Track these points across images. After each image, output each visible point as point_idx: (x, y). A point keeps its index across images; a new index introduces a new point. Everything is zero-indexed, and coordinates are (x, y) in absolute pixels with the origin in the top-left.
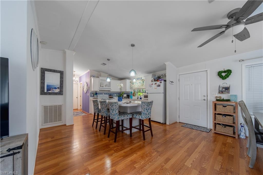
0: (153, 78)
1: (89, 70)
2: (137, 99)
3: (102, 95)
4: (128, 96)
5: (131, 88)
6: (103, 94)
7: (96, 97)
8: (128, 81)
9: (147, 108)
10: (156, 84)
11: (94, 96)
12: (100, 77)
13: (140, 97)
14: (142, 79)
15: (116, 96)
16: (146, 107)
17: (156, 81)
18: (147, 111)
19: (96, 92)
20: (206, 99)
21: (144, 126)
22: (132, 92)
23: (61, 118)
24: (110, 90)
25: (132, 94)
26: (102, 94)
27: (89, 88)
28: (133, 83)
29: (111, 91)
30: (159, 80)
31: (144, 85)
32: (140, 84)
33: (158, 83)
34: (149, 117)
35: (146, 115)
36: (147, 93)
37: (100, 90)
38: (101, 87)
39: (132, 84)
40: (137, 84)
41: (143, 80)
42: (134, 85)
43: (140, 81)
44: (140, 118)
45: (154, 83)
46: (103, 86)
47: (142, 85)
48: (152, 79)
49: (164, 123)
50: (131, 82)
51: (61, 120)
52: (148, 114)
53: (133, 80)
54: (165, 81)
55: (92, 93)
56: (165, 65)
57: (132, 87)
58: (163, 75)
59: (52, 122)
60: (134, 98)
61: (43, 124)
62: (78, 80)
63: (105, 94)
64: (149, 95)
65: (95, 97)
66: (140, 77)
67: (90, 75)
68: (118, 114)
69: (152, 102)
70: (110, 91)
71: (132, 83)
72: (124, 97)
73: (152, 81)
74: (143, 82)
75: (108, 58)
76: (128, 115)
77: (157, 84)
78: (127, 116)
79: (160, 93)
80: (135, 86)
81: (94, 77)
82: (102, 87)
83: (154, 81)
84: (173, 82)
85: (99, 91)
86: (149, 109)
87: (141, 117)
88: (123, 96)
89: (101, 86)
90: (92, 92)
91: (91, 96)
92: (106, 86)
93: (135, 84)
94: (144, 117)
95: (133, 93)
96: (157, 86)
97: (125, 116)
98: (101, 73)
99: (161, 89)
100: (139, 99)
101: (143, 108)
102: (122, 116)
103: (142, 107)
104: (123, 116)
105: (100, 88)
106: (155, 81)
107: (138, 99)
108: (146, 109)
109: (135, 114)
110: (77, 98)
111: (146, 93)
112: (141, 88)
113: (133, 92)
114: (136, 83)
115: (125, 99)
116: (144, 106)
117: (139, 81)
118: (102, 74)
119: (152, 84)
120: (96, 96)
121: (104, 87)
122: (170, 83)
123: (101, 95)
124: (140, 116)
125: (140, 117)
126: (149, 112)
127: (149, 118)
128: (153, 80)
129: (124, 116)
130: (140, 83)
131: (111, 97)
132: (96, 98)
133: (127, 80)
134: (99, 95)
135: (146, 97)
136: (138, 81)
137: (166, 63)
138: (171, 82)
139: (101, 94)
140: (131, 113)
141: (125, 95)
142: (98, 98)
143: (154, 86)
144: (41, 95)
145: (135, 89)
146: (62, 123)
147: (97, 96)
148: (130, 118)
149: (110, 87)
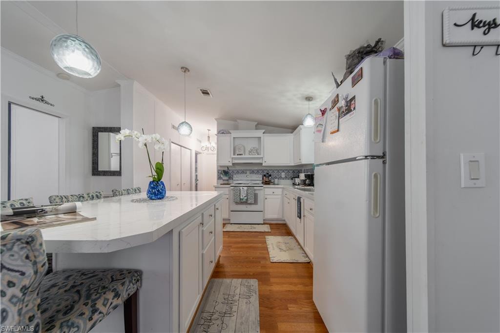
3: (246, 175)
6: (248, 172)
7: (227, 180)
8: (305, 131)
10: (335, 102)
12: (232, 132)
15: (286, 178)
19: (228, 168)
24: (261, 161)
26: (246, 173)
29: (263, 165)
37: (233, 164)
38: (236, 156)
45: (331, 99)
63: (252, 172)
67: (218, 130)
70: (262, 164)
77: (341, 102)
82: (238, 155)
85: (231, 165)
89: (238, 152)
90: (222, 169)
91: (220, 178)
92: (250, 152)
96: (342, 115)
105: (232, 158)
118: (242, 123)
119: (324, 111)
120: (226, 178)
121: (246, 156)
123: (243, 175)
131: (267, 180)
132: (226, 182)
133: (301, 126)
134: (236, 176)
139: (242, 172)
141: (302, 177)
142: (234, 182)
143: (330, 119)
144: (93, 175)
147: (230, 179)
149: (260, 155)
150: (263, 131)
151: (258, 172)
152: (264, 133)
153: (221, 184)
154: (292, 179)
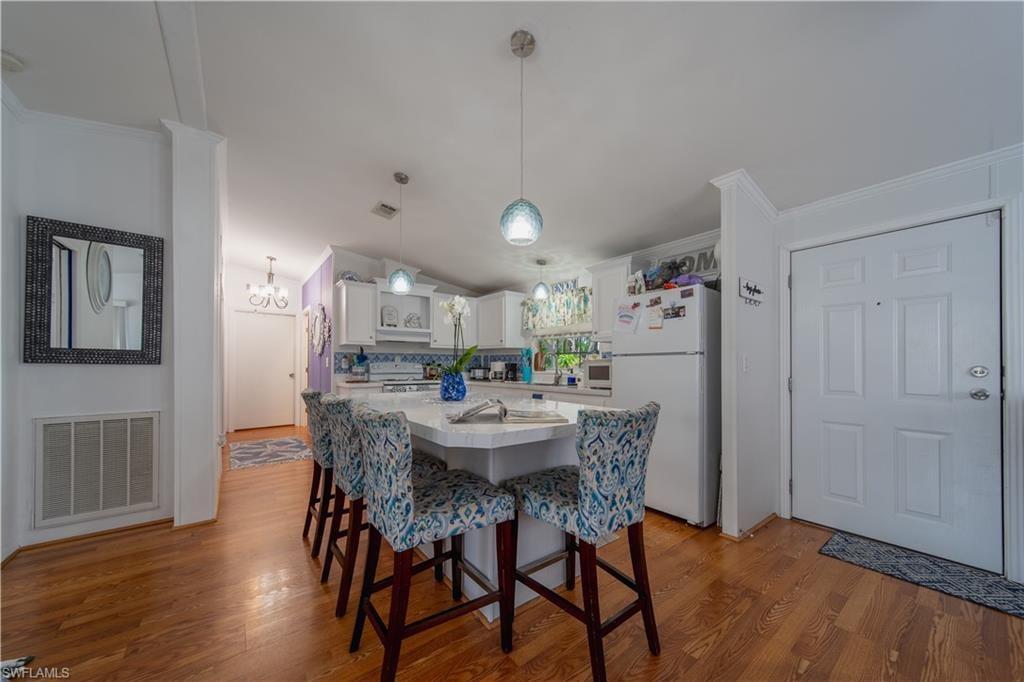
0: (639, 274)
1: (328, 251)
2: (553, 382)
3: (394, 364)
4: (513, 372)
5: (526, 332)
6: (398, 359)
7: (363, 374)
8: (510, 299)
9: (620, 457)
10: (656, 302)
11: (350, 368)
12: (377, 279)
13: (566, 374)
14: (580, 286)
16: (610, 452)
17: (659, 287)
18: (622, 481)
19: (362, 350)
20: (994, 391)
21: (598, 568)
22: (529, 352)
23: (151, 482)
24: (426, 340)
25: (530, 359)
26: (393, 360)
27: (330, 331)
28: (534, 310)
29: (432, 346)
30: (673, 281)
31: (589, 313)
32: (570, 311)
33: (671, 297)
34: (630, 517)
35: (614, 503)
36: (604, 357)
37: (377, 342)
38: (385, 328)
39: (530, 314)
40: (553, 310)
41: (583, 289)
42: (541, 319)
43: (570, 294)
44: (572, 527)
45: (646, 297)
46: (394, 322)
47: (580, 316)
48: (632, 278)
49: (705, 525)
50: (523, 304)
51: (149, 498)
52: (629, 498)
53: (534, 291)
54: (714, 286)
55: (345, 357)
56: (713, 193)
57: (530, 325)
58: (691, 259)
59: (94, 506)
60: (538, 377)
61: (40, 523)
62: (286, 296)
63: (405, 358)
64: (617, 367)
65: (356, 374)
66: (570, 277)
67: (335, 270)
68: (410, 498)
69: (656, 415)
70: (429, 344)
71: (529, 307)
72: (491, 375)
73: (633, 291)
74: (586, 301)
75: (397, 171)
76: (485, 505)
77: (666, 304)
78: (474, 508)
79: (685, 353)
80: (545, 319)
81: (351, 279)
82: (389, 325)
83: (643, 289)
84: (759, 292)
85: (374, 344)
86: (632, 463)
87: (580, 523)
88: (489, 370)
89: (387, 321)
90: (345, 351)
91: (339, 370)
92: (408, 322)
93: (543, 311)
94: (595, 525)
95: (537, 355)
96: (667, 316)
97: (461, 512)
98: (386, 260)
99: (690, 331)
100: (565, 382)
101: (594, 459)
102: (440, 516)
103: (587, 453)
104: (450, 515)
105: (377, 331)
106: (650, 285)
107: (557, 383)
108: (609, 467)
109: (532, 495)
110: (291, 375)
111: (600, 357)
112: (574, 329)
113: (535, 350)
114: (550, 307)
115: (497, 383)
116: (597, 446)
117: (565, 298)
118: (391, 265)
119: (636, 305)
120: (360, 369)
121: (401, 328)
122: (745, 293)
123: (389, 363)
124: (565, 510)
125: (572, 519)
126: (635, 482)
127: (633, 521)
128: (642, 282)
129: (456, 510)
130: (568, 308)
131: (434, 372)
132: (359, 378)
133: (507, 292)
134: (376, 365)
135: (600, 373)
136: (558, 295)
137: (716, 182)
138: (749, 288)
139: (388, 358)
140: (507, 487)
141: (498, 367)
142: (372, 378)
143: (648, 316)
144: (26, 361)
145: (543, 336)
146: (152, 509)
147: (368, 371)
148: (500, 521)
149: (429, 328)
150: (435, 287)
151: (413, 358)
152: (435, 291)
153: (347, 382)
154: (470, 371)
